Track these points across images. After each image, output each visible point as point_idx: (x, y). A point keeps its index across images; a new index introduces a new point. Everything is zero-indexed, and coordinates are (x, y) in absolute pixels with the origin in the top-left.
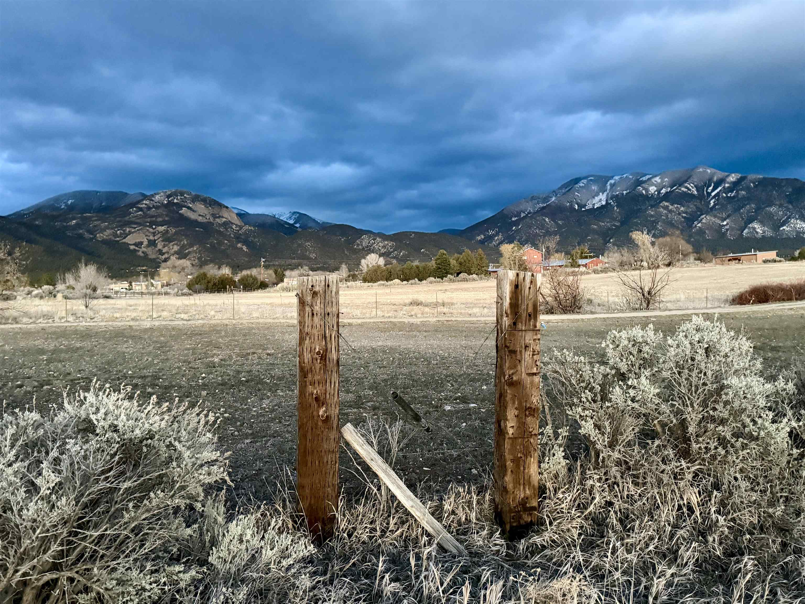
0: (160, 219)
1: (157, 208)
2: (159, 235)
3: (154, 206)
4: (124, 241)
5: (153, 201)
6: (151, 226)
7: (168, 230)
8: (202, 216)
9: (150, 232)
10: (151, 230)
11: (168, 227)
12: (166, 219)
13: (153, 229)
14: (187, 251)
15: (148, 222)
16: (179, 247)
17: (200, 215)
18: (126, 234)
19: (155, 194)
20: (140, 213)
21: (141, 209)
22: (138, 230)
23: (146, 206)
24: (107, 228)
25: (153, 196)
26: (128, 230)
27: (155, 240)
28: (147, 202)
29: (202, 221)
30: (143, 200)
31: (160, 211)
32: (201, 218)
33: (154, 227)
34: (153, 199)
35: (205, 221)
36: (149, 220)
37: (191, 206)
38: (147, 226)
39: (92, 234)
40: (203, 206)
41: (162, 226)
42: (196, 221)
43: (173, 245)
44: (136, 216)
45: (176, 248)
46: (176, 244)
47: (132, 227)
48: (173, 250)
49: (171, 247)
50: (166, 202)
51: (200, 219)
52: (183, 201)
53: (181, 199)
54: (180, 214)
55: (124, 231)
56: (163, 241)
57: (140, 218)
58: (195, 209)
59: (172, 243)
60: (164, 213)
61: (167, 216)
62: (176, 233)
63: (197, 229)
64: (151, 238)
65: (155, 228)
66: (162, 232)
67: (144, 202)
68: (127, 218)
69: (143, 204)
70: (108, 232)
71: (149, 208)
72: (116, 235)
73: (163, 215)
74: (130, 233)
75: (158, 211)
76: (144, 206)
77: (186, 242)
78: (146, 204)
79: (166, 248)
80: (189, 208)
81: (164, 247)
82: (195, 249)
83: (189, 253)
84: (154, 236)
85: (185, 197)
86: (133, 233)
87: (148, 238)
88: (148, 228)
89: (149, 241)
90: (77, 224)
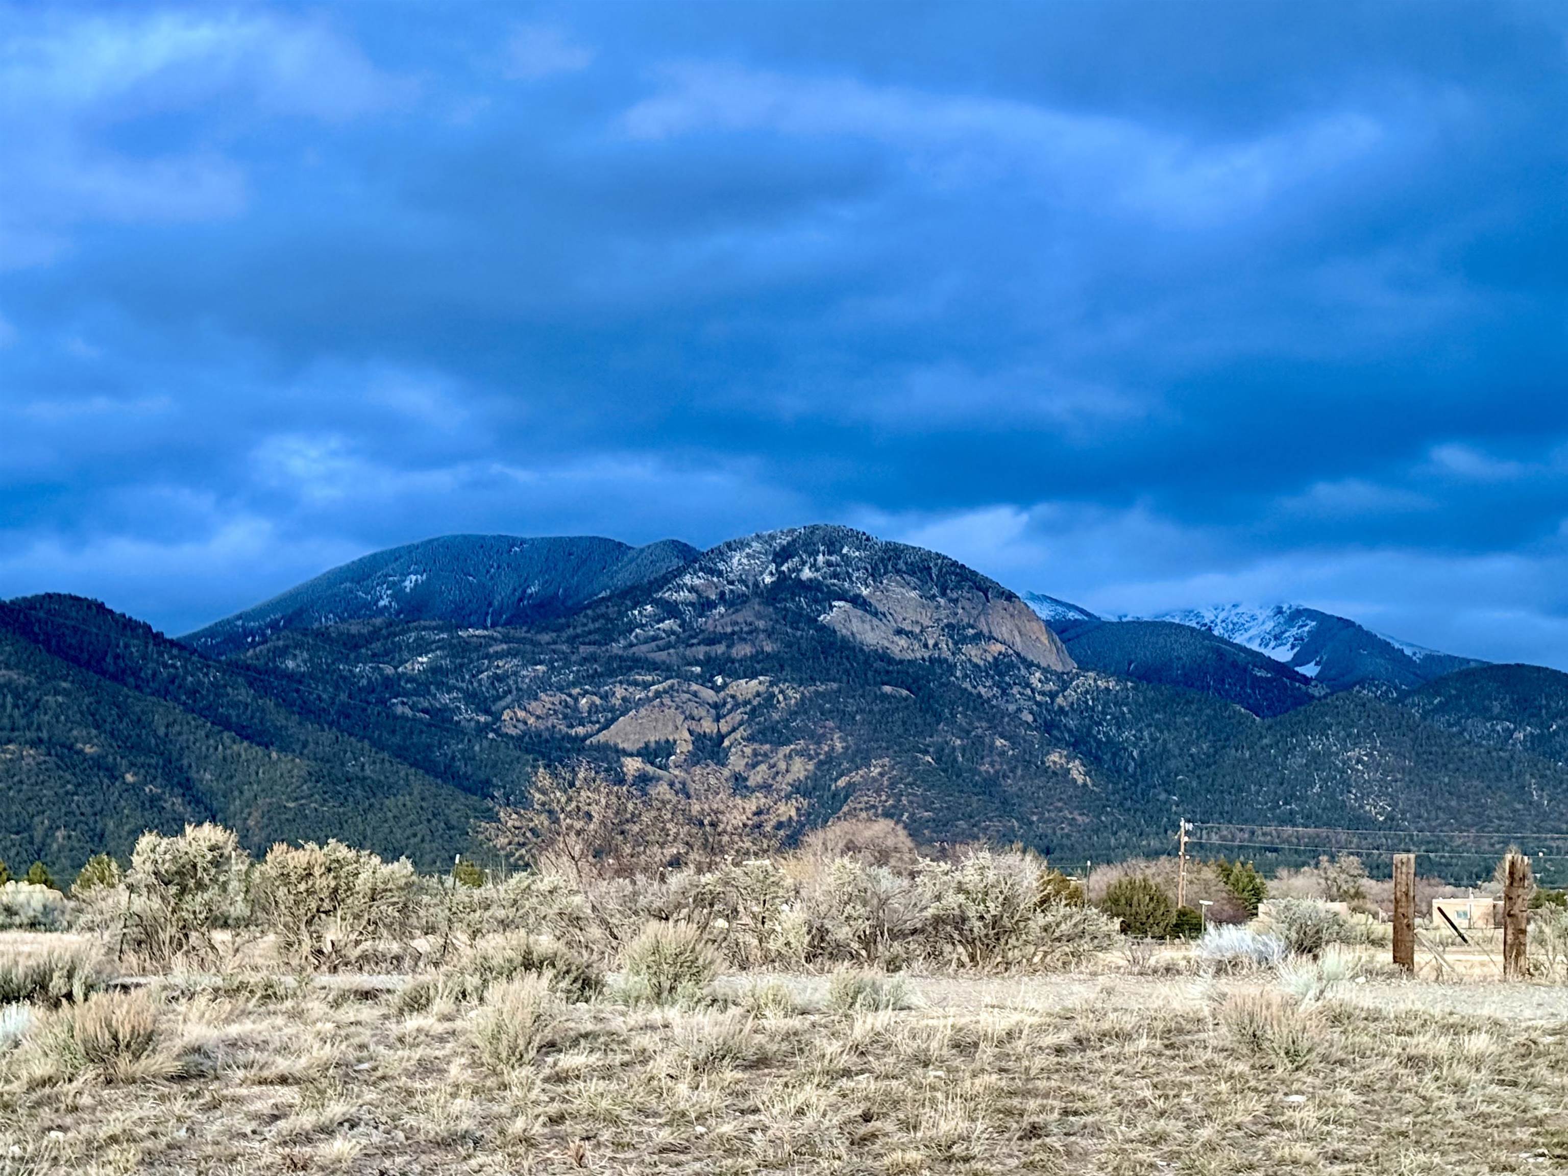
0: (742, 650)
1: (735, 602)
2: (737, 716)
3: (722, 595)
4: (602, 737)
5: (720, 574)
6: (706, 680)
7: (773, 695)
8: (908, 634)
9: (702, 703)
10: (708, 694)
11: (772, 684)
12: (768, 648)
13: (717, 689)
14: (842, 782)
15: (697, 663)
16: (811, 766)
17: (899, 632)
18: (612, 709)
19: (729, 546)
20: (667, 624)
21: (671, 610)
22: (658, 694)
23: (692, 597)
24: (544, 684)
25: (720, 554)
26: (620, 692)
27: (722, 737)
28: (697, 582)
29: (909, 656)
30: (680, 572)
31: (746, 615)
32: (903, 642)
33: (719, 680)
34: (721, 566)
35: (920, 653)
36: (700, 652)
37: (865, 592)
38: (696, 678)
39: (487, 712)
40: (913, 594)
41: (754, 676)
42: (884, 657)
43: (789, 757)
44: (654, 639)
45: (800, 769)
46: (800, 753)
47: (636, 684)
48: (790, 778)
49: (782, 766)
50: (768, 580)
51: (900, 647)
52: (835, 575)
53: (829, 564)
54: (823, 628)
55: (605, 697)
56: (750, 739)
57: (669, 646)
58: (881, 608)
59: (787, 749)
60: (761, 624)
61: (770, 634)
62: (802, 708)
63: (887, 689)
64: (708, 726)
65: (725, 685)
66: (747, 702)
67: (687, 579)
68: (616, 648)
69: (680, 588)
70: (548, 700)
71: (704, 606)
72: (572, 716)
73: (756, 630)
74: (628, 705)
75: (739, 617)
76: (684, 595)
77: (839, 746)
78: (692, 589)
79: (763, 767)
80: (857, 601)
81: (754, 766)
82: (875, 771)
83: (851, 788)
84: (718, 719)
85: (842, 556)
86: (639, 704)
87: (694, 725)
88: (694, 687)
89: (699, 739)
90: (434, 670)
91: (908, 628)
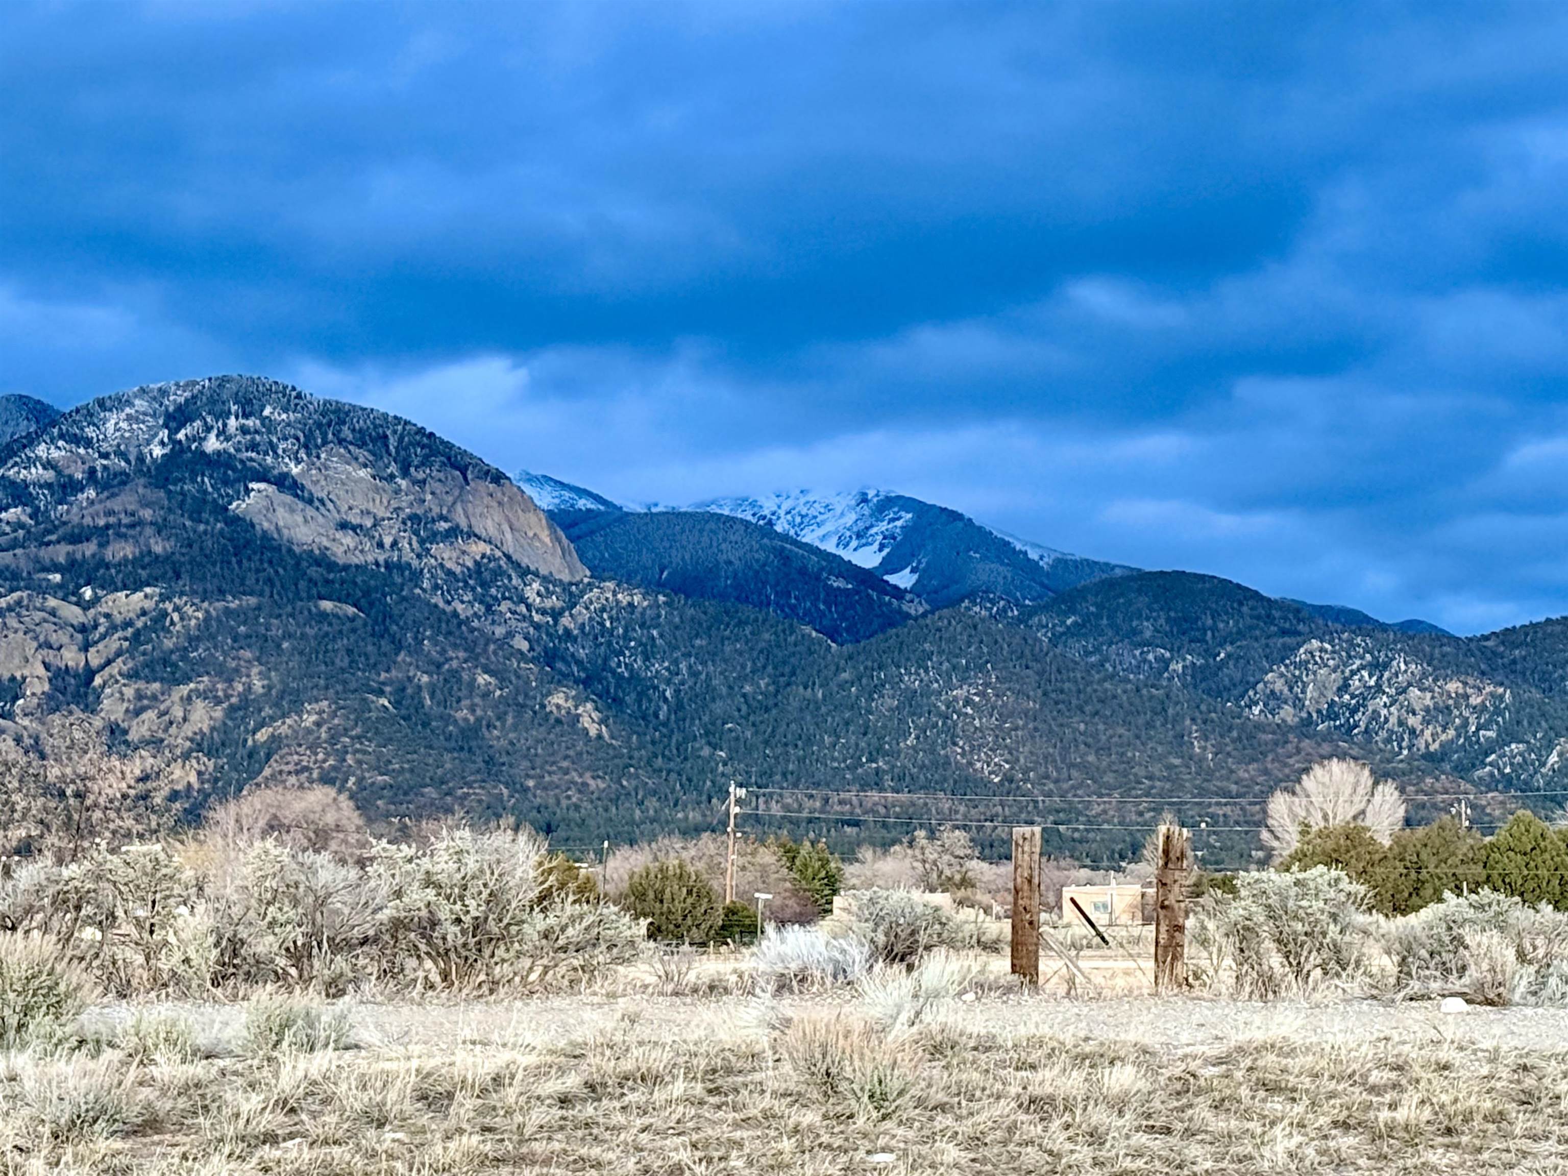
0: (121, 551)
1: (110, 483)
2: (114, 643)
3: (92, 471)
5: (88, 443)
6: (69, 592)
7: (164, 614)
8: (355, 528)
9: (61, 625)
10: (72, 613)
11: (164, 598)
12: (158, 548)
13: (86, 606)
14: (262, 736)
15: (55, 568)
16: (218, 713)
17: (343, 526)
19: (101, 403)
20: (12, 513)
21: (18, 493)
23: (50, 475)
25: (89, 415)
27: (91, 673)
28: (55, 454)
29: (357, 559)
30: (31, 441)
31: (125, 501)
32: (348, 539)
33: (88, 593)
34: (90, 432)
35: (372, 555)
36: (60, 553)
37: (295, 470)
38: (54, 590)
40: (362, 473)
41: (137, 587)
42: (323, 560)
43: (187, 700)
45: (203, 717)
46: (203, 695)
48: (188, 730)
49: (178, 712)
50: (158, 451)
51: (344, 547)
52: (253, 447)
54: (236, 521)
56: (133, 675)
58: (318, 493)
59: (184, 690)
61: (160, 528)
62: (206, 632)
63: (326, 605)
64: (71, 657)
65: (96, 600)
66: (128, 624)
67: (41, 450)
69: (30, 462)
71: (66, 488)
73: (140, 523)
75: (116, 504)
76: (37, 473)
77: (258, 684)
78: (49, 464)
79: (150, 715)
80: (284, 483)
81: (138, 713)
82: (309, 720)
83: (275, 743)
84: (85, 648)
85: (263, 419)
87: (51, 656)
88: (52, 602)
89: (58, 675)
91: (356, 521)
